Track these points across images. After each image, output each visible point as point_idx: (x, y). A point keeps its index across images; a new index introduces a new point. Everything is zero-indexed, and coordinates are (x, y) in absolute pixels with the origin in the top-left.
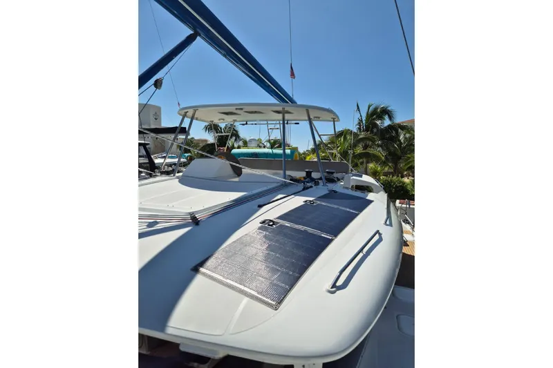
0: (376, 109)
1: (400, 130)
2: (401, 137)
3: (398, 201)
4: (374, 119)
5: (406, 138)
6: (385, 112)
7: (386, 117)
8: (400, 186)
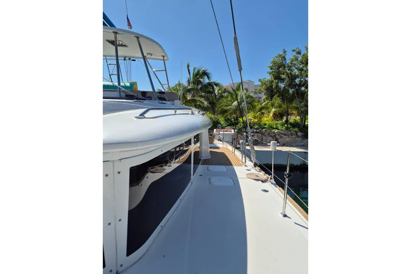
0: (199, 71)
1: (215, 87)
2: (216, 92)
3: (215, 130)
4: (199, 78)
5: (219, 93)
6: (205, 74)
7: (206, 77)
8: (216, 121)
